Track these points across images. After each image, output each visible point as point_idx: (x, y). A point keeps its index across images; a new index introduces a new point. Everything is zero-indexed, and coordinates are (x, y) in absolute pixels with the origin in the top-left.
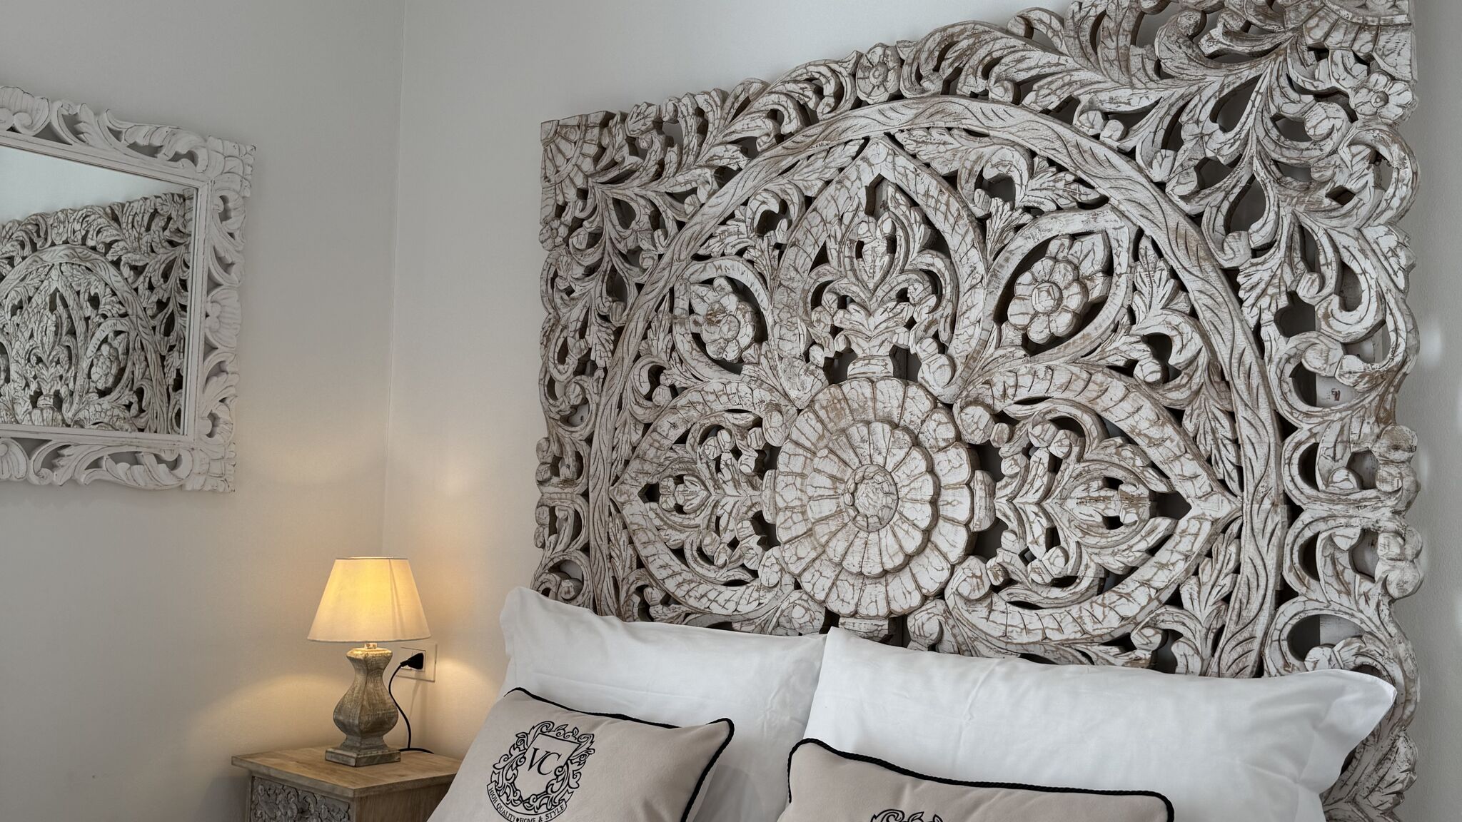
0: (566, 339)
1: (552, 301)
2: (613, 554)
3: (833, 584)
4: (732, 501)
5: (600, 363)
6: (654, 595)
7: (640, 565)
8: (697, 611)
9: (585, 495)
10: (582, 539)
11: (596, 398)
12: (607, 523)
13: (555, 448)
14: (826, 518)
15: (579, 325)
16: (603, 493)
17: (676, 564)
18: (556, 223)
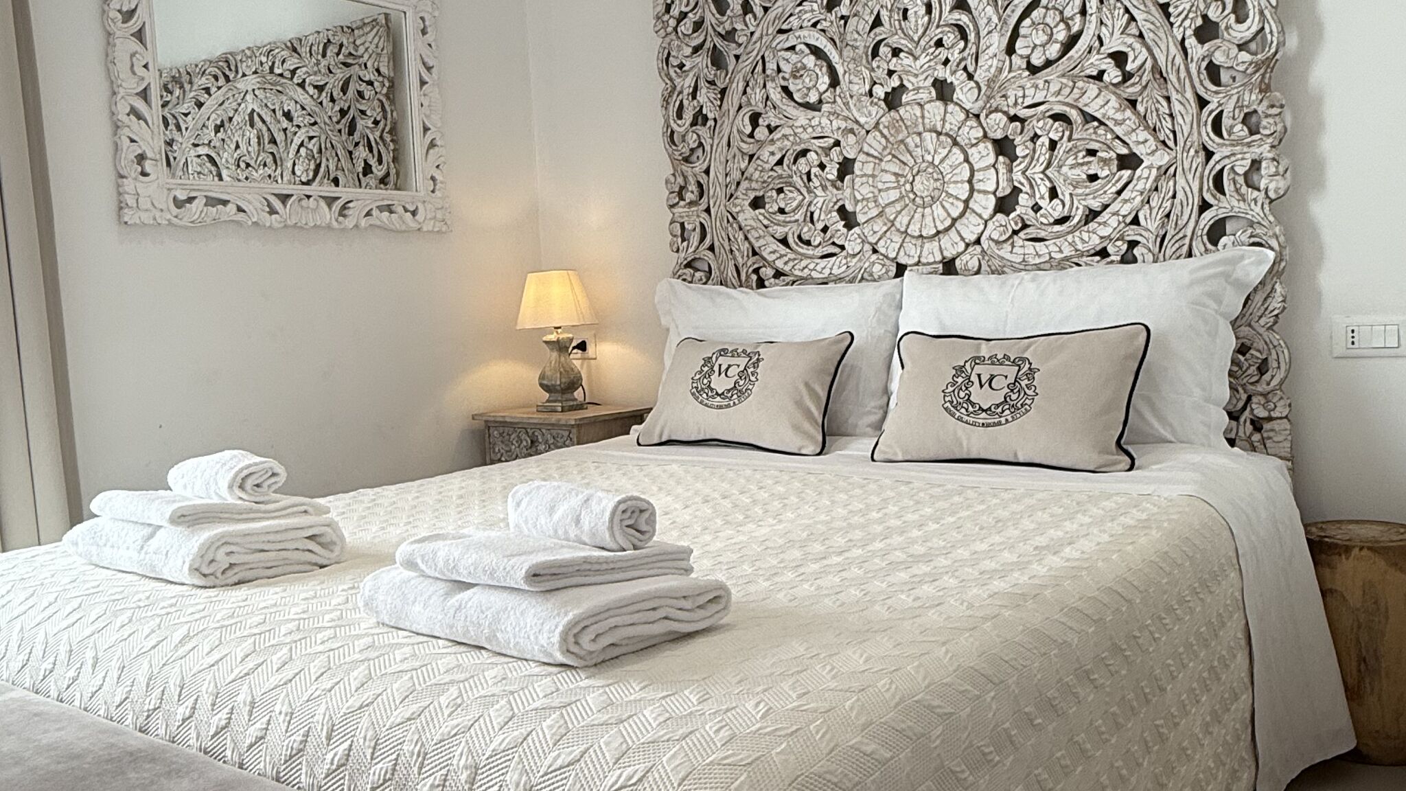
0: (681, 102)
1: (668, 75)
2: (734, 249)
3: (901, 246)
4: (821, 200)
5: (710, 116)
6: (767, 272)
7: (755, 253)
8: (802, 278)
9: (708, 211)
10: (708, 242)
11: (710, 141)
12: (727, 228)
13: (680, 180)
14: (893, 202)
15: (691, 90)
16: (722, 207)
17: (782, 249)
18: (666, 17)
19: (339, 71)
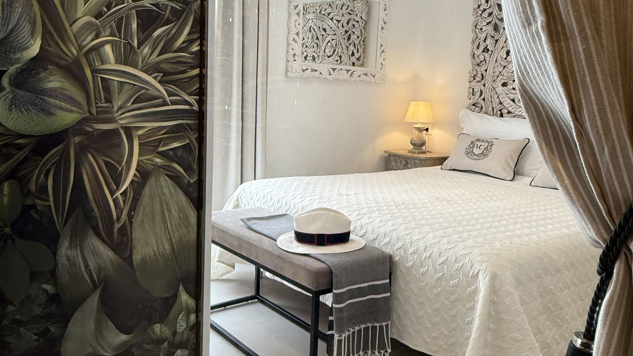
0: (479, 42)
1: (475, 32)
2: (492, 101)
5: (490, 49)
6: (505, 111)
7: (501, 103)
8: (518, 115)
9: (484, 85)
10: (482, 97)
11: (489, 59)
12: (491, 93)
13: (475, 73)
15: (484, 39)
16: (490, 85)
17: (512, 103)
18: (478, 10)
19: (346, 16)
